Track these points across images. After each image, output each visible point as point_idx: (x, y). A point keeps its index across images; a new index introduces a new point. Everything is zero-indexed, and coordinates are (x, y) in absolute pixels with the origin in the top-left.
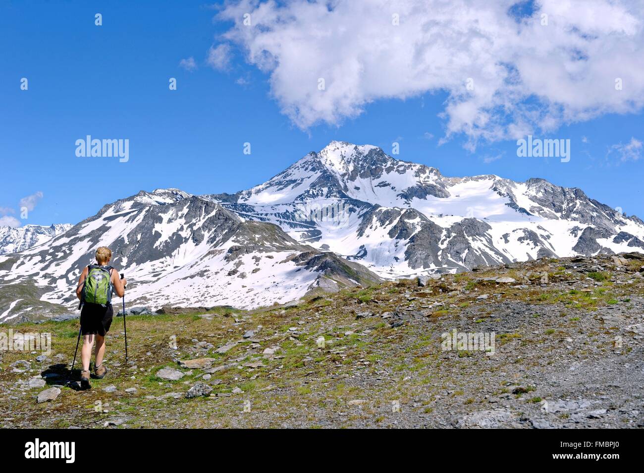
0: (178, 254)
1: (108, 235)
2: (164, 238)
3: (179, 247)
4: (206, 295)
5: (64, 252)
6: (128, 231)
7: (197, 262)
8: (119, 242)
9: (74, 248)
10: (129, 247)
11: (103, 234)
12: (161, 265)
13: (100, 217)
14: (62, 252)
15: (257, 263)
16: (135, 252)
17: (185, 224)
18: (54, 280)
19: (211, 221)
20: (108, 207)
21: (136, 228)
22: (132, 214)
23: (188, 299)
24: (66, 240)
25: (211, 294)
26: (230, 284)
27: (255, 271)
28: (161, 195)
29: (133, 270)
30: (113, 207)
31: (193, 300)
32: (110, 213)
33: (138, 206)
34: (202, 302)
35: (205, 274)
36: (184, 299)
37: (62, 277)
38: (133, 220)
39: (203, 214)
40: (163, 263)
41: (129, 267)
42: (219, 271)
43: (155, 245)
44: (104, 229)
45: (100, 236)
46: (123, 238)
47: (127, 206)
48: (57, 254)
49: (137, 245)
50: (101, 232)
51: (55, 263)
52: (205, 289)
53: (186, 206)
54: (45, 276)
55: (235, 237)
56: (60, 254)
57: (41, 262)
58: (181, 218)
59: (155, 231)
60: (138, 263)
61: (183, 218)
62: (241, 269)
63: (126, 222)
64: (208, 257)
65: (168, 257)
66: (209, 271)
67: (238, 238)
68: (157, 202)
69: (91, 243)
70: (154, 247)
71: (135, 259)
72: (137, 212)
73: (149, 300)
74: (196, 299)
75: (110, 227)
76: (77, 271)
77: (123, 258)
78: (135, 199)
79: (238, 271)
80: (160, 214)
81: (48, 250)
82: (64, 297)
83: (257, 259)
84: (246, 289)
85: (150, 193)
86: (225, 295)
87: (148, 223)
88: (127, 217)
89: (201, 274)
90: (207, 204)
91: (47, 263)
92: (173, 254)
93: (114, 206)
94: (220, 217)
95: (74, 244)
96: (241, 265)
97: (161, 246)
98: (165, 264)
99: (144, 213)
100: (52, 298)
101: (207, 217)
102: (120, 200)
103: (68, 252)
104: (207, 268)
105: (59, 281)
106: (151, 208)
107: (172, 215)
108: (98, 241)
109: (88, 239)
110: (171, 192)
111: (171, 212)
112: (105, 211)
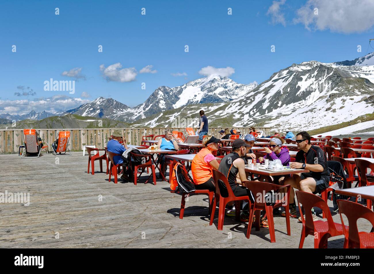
0: (310, 98)
1: (273, 90)
2: (303, 89)
3: (311, 94)
4: (311, 123)
5: (251, 100)
6: (283, 87)
7: (312, 103)
8: (278, 93)
9: (256, 97)
10: (283, 96)
11: (270, 89)
12: (299, 105)
13: (271, 80)
14: (250, 100)
15: (343, 103)
16: (286, 98)
17: (315, 81)
18: (243, 115)
19: (330, 78)
20: (275, 74)
21: (288, 84)
22: (286, 77)
23: (300, 125)
24: (253, 93)
25: (313, 122)
26: (326, 116)
27: (341, 108)
28: (304, 65)
29: (284, 108)
30: (278, 74)
31: (303, 126)
32: (276, 77)
33: (290, 73)
34: (308, 127)
35: (314, 110)
36: (299, 125)
37: (247, 113)
38: (287, 81)
39: (326, 75)
40: (300, 104)
41: (282, 107)
42: (321, 108)
43: (297, 94)
44: (272, 86)
45: (269, 90)
46: (280, 91)
47: (285, 73)
48: (247, 101)
49: (287, 95)
50: (269, 88)
51: (246, 106)
52: (311, 119)
53: (317, 71)
54: (239, 113)
55: (337, 88)
56: (249, 101)
57: (239, 105)
58: (313, 77)
59: (298, 86)
60: (287, 105)
61: (314, 77)
62: (333, 107)
63: (283, 82)
64: (319, 100)
65: (303, 100)
66: (316, 108)
67: (339, 88)
68: (301, 69)
69: (264, 94)
70: (296, 95)
71: (286, 102)
72: (289, 76)
73: (281, 126)
74: (305, 125)
75: (275, 85)
76: (255, 110)
77: (279, 102)
78: (290, 69)
79: (332, 108)
80: (301, 76)
81: (244, 99)
82: (244, 124)
83: (344, 101)
84: (333, 119)
85: (298, 65)
86: (321, 123)
87: (294, 82)
88: (284, 79)
89: (311, 111)
90: (328, 68)
91: (242, 106)
92: (306, 98)
93: (278, 73)
94: (335, 76)
95: (256, 95)
96: (334, 105)
97: (300, 94)
98: (301, 104)
99: (293, 76)
100: (238, 125)
101: (327, 76)
102: (281, 70)
103: (253, 100)
104: (315, 107)
105: (245, 115)
106: (297, 73)
107: (308, 76)
108: (268, 93)
109: (263, 92)
110: (311, 63)
111: (307, 75)
112: (274, 77)
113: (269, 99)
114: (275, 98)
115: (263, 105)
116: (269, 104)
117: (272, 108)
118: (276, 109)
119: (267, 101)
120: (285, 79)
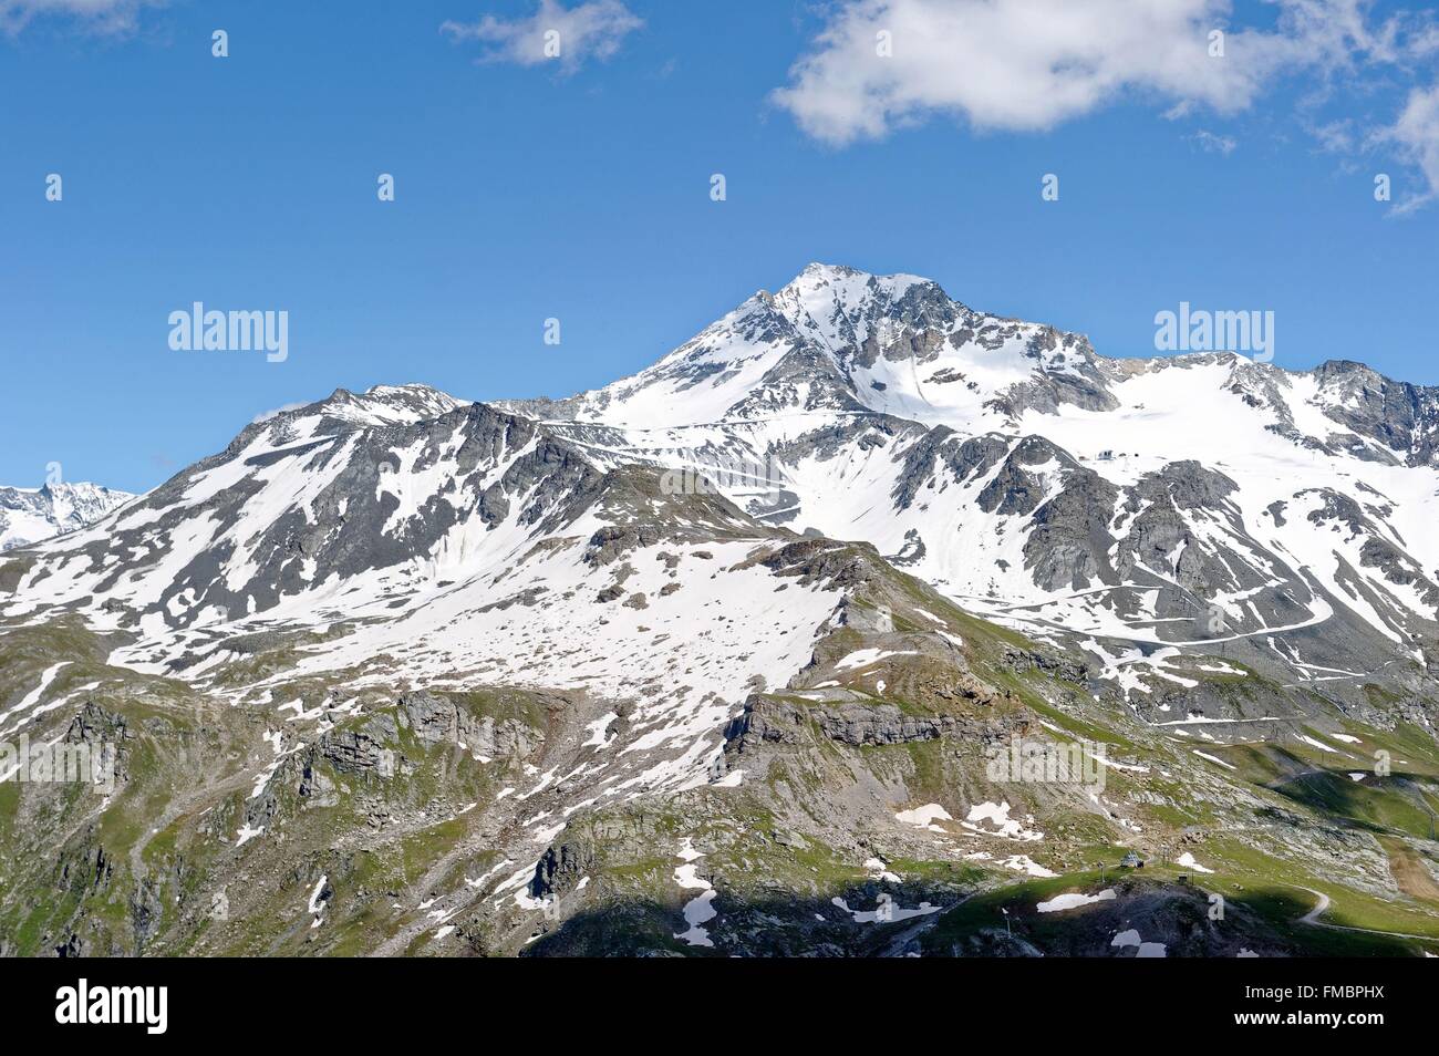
0: (446, 550)
1: (262, 503)
2: (407, 509)
3: (447, 533)
4: (546, 651)
5: (150, 544)
6: (313, 492)
7: (509, 569)
8: (291, 520)
9: (176, 534)
10: (319, 533)
11: (247, 499)
12: (404, 578)
13: (235, 455)
14: (145, 545)
15: (671, 570)
16: (335, 545)
17: (458, 474)
18: (133, 616)
19: (525, 467)
20: (253, 430)
21: (334, 483)
22: (320, 449)
23: (501, 662)
24: (151, 515)
25: (559, 649)
26: (606, 622)
27: (667, 590)
28: (387, 400)
29: (332, 592)
30: (268, 430)
31: (514, 664)
32: (261, 445)
33: (335, 429)
34: (540, 667)
35: (538, 597)
36: (491, 660)
37: (151, 608)
38: (324, 465)
39: (505, 449)
40: (407, 572)
41: (322, 583)
42: (573, 590)
43: (385, 529)
44: (249, 487)
45: (240, 504)
46: (301, 510)
47: (305, 428)
48: (130, 549)
49: (339, 528)
50: (241, 495)
51: (129, 573)
52: (543, 637)
53: (459, 429)
54: (109, 606)
55: (601, 506)
56: (141, 552)
57: (92, 569)
58: (446, 458)
59: (384, 493)
60: (345, 575)
61: (454, 459)
62: (630, 586)
63: (305, 469)
64: (537, 556)
65: (419, 559)
66: (546, 590)
67: (610, 509)
68: (379, 417)
69: (217, 523)
70: (383, 533)
71: (336, 563)
72: (332, 443)
73: (399, 662)
74: (522, 662)
76: (189, 593)
77: (304, 561)
78: (324, 410)
79: (623, 591)
80: (392, 449)
81: (108, 541)
82: (169, 658)
83: (671, 561)
84: (649, 636)
85: (360, 397)
86: (596, 651)
87: (362, 472)
88: (309, 457)
89: (528, 598)
90: (512, 422)
91: (108, 573)
92: (432, 550)
93: (270, 428)
94: (550, 457)
95: (175, 525)
96: (631, 576)
97: (401, 529)
98: (415, 576)
99: (350, 445)
100: (138, 661)
101: (514, 458)
102: (282, 413)
103: (160, 545)
104: (541, 584)
105: (145, 619)
106: (371, 434)
107: (424, 450)
108: (237, 518)
109: (211, 512)
110: (412, 394)
111: (420, 444)
112: (249, 442)
113: (248, 544)
114: (281, 542)
115: (223, 573)
116: (254, 567)
117: (273, 587)
118: (296, 593)
119: (241, 555)
120: (313, 453)
